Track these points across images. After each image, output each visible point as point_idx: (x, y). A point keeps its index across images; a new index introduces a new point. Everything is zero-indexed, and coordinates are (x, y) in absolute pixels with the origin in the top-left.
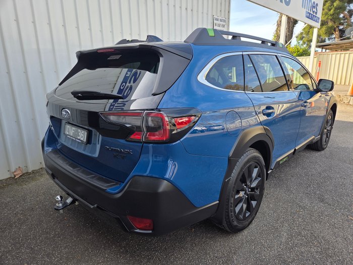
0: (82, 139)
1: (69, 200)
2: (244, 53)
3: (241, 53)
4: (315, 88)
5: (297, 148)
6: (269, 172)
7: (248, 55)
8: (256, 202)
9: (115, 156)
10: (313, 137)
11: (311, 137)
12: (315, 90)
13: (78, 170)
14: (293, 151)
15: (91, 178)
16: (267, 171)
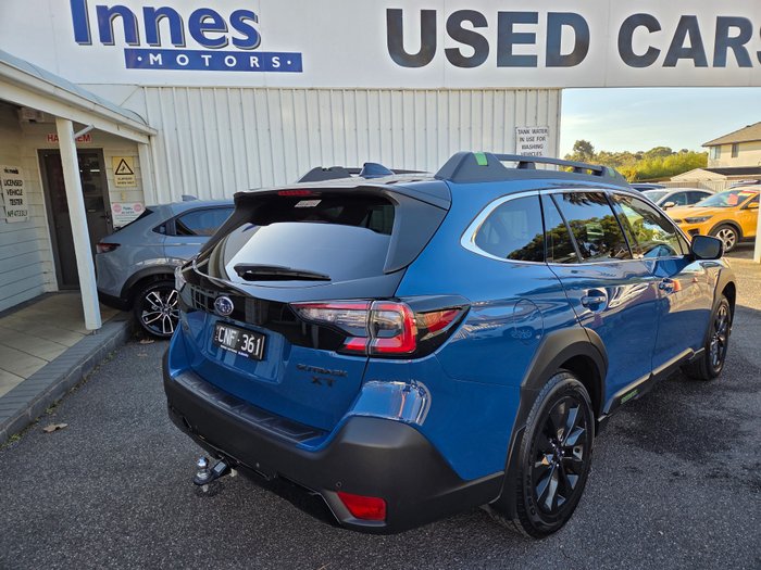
0: (251, 351)
1: (220, 467)
2: (542, 192)
3: (537, 193)
4: (686, 252)
5: (655, 373)
6: (600, 420)
7: (550, 195)
8: (577, 477)
9: (316, 381)
10: (690, 350)
11: (685, 349)
12: (686, 256)
13: (240, 410)
14: (647, 377)
15: (268, 422)
16: (596, 417)
